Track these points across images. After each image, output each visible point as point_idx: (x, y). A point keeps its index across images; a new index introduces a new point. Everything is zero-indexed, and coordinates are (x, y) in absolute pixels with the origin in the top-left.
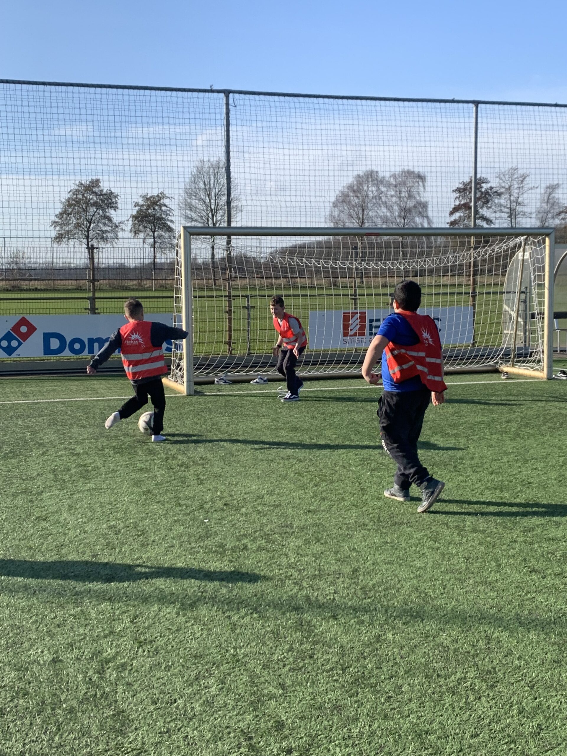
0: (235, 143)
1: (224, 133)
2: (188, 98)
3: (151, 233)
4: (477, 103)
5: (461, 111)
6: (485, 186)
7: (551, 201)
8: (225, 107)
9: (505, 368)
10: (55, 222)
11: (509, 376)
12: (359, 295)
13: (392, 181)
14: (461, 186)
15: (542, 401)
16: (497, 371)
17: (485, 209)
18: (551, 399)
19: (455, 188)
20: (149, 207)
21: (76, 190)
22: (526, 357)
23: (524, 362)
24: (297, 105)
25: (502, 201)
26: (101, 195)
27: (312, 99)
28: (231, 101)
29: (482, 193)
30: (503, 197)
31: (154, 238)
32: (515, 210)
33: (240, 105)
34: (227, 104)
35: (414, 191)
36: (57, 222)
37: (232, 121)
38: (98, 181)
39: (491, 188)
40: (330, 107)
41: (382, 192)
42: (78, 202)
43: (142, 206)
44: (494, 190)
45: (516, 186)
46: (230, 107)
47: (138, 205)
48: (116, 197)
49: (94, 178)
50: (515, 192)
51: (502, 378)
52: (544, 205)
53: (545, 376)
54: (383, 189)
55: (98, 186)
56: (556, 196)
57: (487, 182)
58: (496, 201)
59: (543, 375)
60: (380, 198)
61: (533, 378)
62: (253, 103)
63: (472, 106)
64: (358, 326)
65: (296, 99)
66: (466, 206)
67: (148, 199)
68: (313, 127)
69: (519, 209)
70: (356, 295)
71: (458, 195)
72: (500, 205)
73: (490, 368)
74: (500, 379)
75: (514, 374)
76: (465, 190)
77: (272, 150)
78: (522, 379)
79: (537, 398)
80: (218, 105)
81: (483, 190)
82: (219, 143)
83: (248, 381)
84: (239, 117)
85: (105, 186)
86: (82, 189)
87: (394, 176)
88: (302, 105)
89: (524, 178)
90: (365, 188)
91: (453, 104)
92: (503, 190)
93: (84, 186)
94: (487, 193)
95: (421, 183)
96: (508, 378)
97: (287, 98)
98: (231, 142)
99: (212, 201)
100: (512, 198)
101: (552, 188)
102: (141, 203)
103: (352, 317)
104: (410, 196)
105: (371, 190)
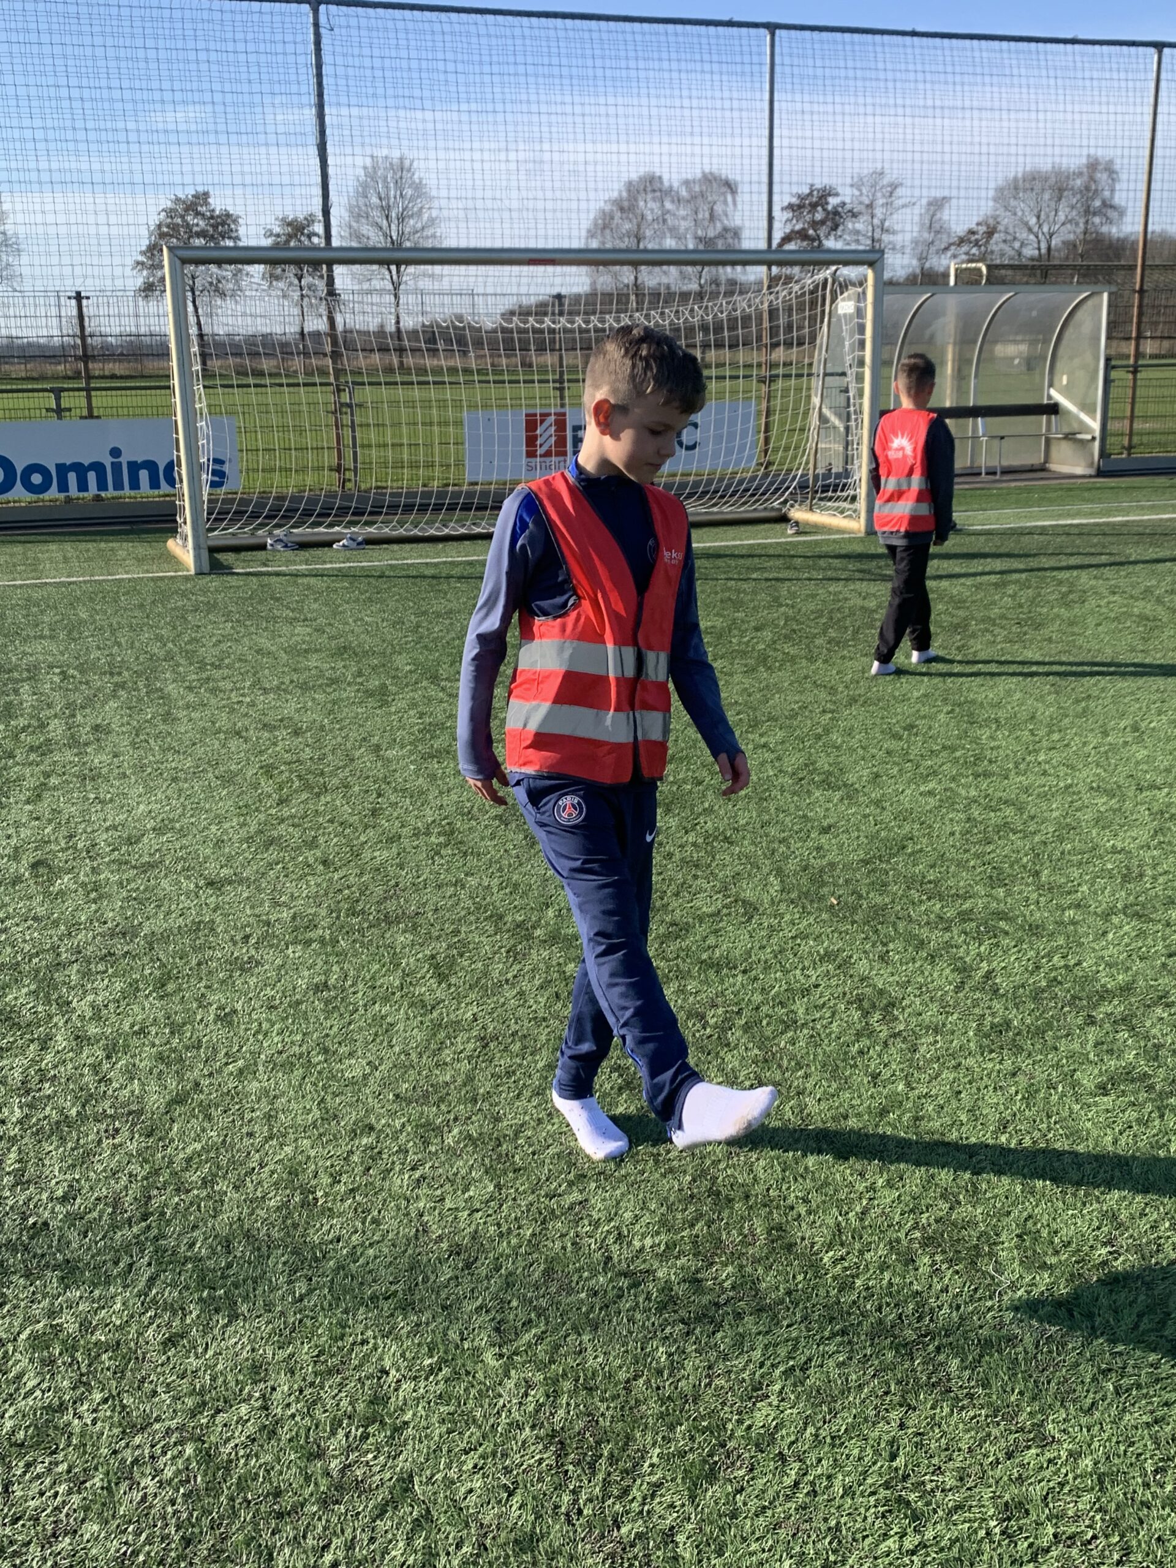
0: (334, 99)
1: (313, 81)
2: (242, 12)
3: (296, 282)
4: (772, 28)
5: (745, 42)
6: (833, 201)
7: (936, 226)
8: (311, 30)
9: (798, 514)
10: (138, 263)
11: (802, 529)
12: (569, 381)
13: (684, 193)
14: (794, 200)
15: (839, 579)
16: (784, 519)
17: (832, 238)
18: (858, 575)
19: (786, 204)
20: (290, 237)
21: (171, 210)
22: (835, 491)
23: (830, 499)
24: (447, 28)
25: (859, 226)
26: (212, 217)
27: (473, 16)
28: (323, 20)
29: (828, 213)
30: (862, 219)
31: (301, 289)
32: (879, 240)
33: (340, 27)
34: (316, 25)
35: (719, 208)
36: (143, 263)
37: (327, 58)
38: (206, 195)
39: (844, 204)
40: (508, 32)
41: (668, 212)
42: (174, 227)
43: (278, 236)
44: (848, 207)
45: (881, 201)
46: (322, 31)
47: (271, 235)
48: (235, 221)
49: (200, 189)
50: (879, 212)
51: (790, 532)
52: (926, 235)
53: (863, 528)
54: (668, 205)
55: (207, 204)
56: (946, 217)
57: (837, 195)
58: (850, 226)
59: (857, 526)
60: (664, 221)
61: (840, 531)
62: (363, 22)
63: (764, 33)
64: (553, 439)
65: (443, 16)
66: (802, 235)
67: (289, 224)
68: (477, 69)
69: (886, 238)
70: (561, 381)
71: (791, 215)
72: (858, 232)
73: (773, 514)
74: (784, 534)
75: (807, 524)
76: (800, 207)
77: (402, 113)
78: (821, 534)
79: (834, 575)
80: (299, 26)
81: (830, 207)
82: (305, 99)
83: (329, 544)
84: (338, 49)
85: (218, 203)
86: (180, 208)
87: (687, 183)
88: (457, 27)
89: (894, 186)
90: (642, 204)
91: (730, 29)
92: (862, 208)
93: (184, 202)
94: (836, 213)
95: (729, 198)
96: (798, 533)
97: (427, 14)
98: (326, 97)
99: (393, 227)
100: (876, 221)
101: (937, 205)
102: (277, 230)
103: (542, 422)
104: (712, 217)
105: (649, 207)
